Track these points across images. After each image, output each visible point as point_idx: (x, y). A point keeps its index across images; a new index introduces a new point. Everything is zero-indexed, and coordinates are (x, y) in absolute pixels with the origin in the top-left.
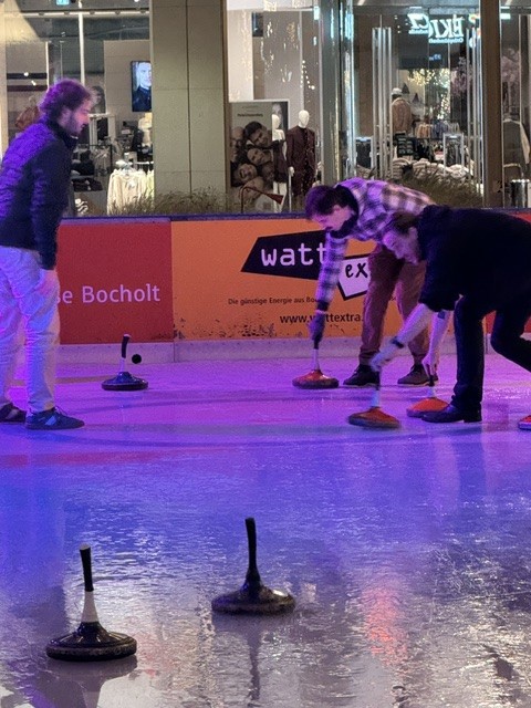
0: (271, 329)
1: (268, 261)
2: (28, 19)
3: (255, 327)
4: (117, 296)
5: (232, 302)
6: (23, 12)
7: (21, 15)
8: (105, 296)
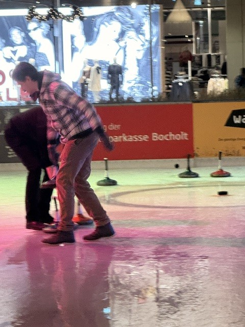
0: (238, 152)
1: (237, 121)
2: (189, 12)
3: (230, 151)
4: (168, 137)
5: (220, 140)
6: (187, 8)
7: (186, 10)
8: (163, 137)
